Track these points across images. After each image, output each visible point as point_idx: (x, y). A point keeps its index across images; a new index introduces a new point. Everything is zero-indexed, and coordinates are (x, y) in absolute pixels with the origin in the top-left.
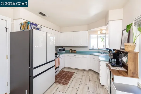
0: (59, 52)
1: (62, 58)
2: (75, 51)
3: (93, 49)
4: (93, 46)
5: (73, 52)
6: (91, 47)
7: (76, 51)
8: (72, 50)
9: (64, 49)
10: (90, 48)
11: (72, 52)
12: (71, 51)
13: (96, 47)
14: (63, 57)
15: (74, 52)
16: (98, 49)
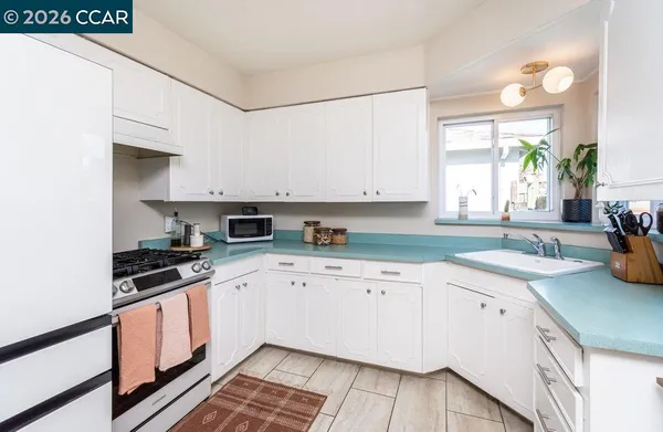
0: (230, 240)
1: (239, 282)
2: (339, 238)
3: (462, 221)
4: (463, 203)
5: (324, 238)
6: (451, 209)
7: (342, 231)
8: (318, 231)
9: (270, 220)
10: (442, 216)
11: (315, 243)
12: (309, 237)
13: (480, 207)
14: (245, 279)
15: (331, 244)
16: (498, 217)
